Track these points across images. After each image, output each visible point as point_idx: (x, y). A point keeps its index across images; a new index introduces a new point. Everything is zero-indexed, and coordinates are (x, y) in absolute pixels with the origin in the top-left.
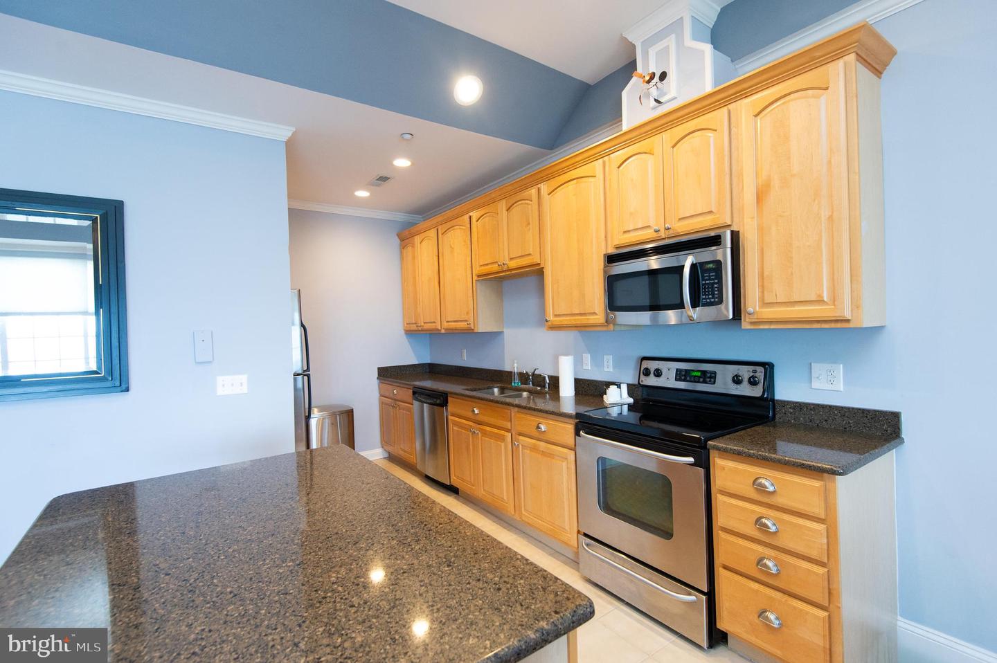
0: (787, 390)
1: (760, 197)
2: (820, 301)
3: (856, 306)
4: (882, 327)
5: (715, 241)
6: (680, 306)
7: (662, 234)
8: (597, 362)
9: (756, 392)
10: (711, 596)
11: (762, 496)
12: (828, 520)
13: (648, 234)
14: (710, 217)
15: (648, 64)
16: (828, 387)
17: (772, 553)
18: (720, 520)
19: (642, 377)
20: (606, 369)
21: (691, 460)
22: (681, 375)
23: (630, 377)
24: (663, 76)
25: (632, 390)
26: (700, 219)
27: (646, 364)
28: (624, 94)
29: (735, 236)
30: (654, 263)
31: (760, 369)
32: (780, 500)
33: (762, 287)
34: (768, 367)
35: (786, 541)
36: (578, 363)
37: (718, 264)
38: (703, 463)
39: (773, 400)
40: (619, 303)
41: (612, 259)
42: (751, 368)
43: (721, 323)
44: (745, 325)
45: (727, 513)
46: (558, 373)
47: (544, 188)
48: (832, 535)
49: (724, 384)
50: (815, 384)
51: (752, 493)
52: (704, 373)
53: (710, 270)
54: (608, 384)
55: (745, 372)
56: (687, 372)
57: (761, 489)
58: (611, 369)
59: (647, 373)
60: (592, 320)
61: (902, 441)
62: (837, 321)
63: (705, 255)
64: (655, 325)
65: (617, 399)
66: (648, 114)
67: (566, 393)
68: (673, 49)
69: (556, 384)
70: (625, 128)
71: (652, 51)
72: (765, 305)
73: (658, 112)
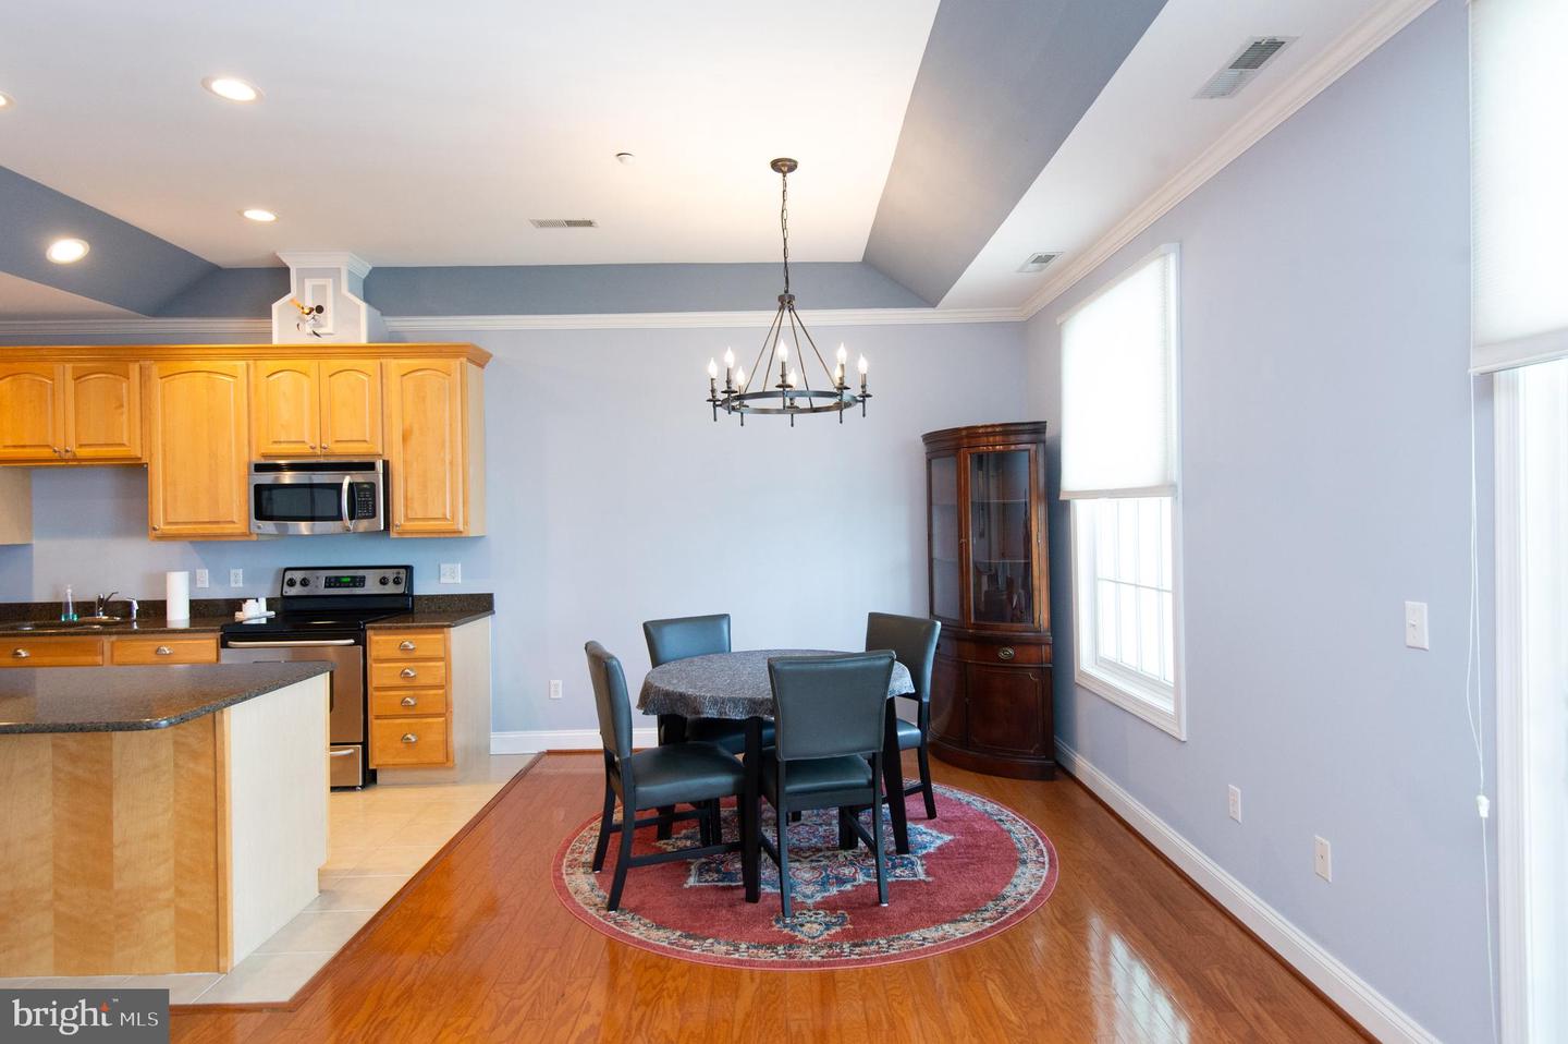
0: (423, 587)
1: (405, 438)
2: (445, 519)
3: (466, 523)
4: (483, 537)
5: (371, 466)
6: (339, 517)
7: (318, 451)
8: (219, 576)
9: (400, 589)
10: (365, 745)
11: (408, 655)
12: (445, 658)
13: (305, 449)
14: (365, 445)
15: (303, 291)
16: (451, 581)
17: (411, 693)
18: (375, 680)
19: (286, 588)
20: (233, 585)
21: (352, 641)
22: (330, 583)
23: (269, 589)
24: (320, 309)
25: (270, 604)
26: (356, 445)
27: (289, 575)
28: (275, 307)
29: (386, 464)
31: (403, 571)
32: (417, 654)
33: (406, 506)
34: (409, 569)
35: (422, 681)
36: (193, 580)
37: (373, 486)
38: (362, 641)
39: (412, 596)
40: (267, 512)
41: (260, 468)
42: (396, 571)
43: (375, 534)
44: (393, 535)
45: (380, 675)
46: (165, 594)
48: (448, 668)
49: (372, 587)
50: (443, 580)
51: (399, 654)
52: (353, 578)
53: (365, 489)
54: (245, 600)
55: (391, 574)
56: (337, 578)
57: (405, 649)
58: (241, 585)
59: (292, 583)
60: (228, 529)
61: (494, 613)
62: (455, 532)
63: (360, 477)
65: (255, 612)
66: (303, 338)
67: (178, 615)
68: (330, 292)
69: (155, 611)
70: (276, 341)
71: (309, 283)
72: (408, 519)
73: (314, 341)
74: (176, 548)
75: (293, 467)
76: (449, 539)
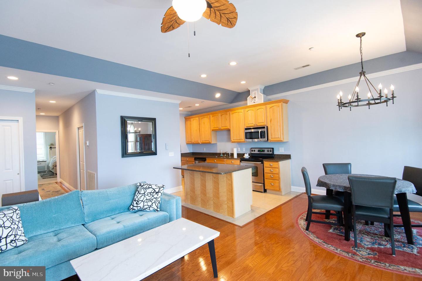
0: (276, 153)
1: (271, 121)
2: (279, 138)
3: (283, 139)
4: (288, 142)
5: (264, 128)
6: (259, 138)
7: (255, 125)
8: (241, 149)
9: (271, 153)
10: (264, 184)
11: (271, 167)
12: (278, 168)
13: (253, 125)
14: (263, 123)
15: (252, 95)
17: (272, 174)
18: (265, 171)
19: (251, 152)
20: (243, 151)
21: (261, 163)
22: (259, 151)
23: (249, 152)
24: (255, 97)
25: (249, 155)
27: (252, 149)
28: (248, 98)
29: (267, 127)
30: (253, 130)
31: (272, 149)
32: (273, 166)
33: (271, 135)
34: (273, 149)
35: (274, 172)
36: (237, 150)
37: (265, 131)
38: (263, 163)
39: (274, 154)
40: (247, 137)
41: (246, 129)
42: (270, 149)
43: (265, 141)
44: (269, 141)
46: (233, 152)
47: (231, 113)
48: (279, 170)
49: (266, 152)
50: (280, 151)
51: (270, 166)
52: (263, 150)
53: (263, 132)
54: (245, 154)
55: (269, 150)
56: (260, 150)
57: (271, 165)
58: (245, 151)
59: (252, 151)
60: (242, 141)
61: (291, 159)
63: (263, 130)
64: (253, 142)
65: (247, 156)
66: (252, 104)
67: (235, 156)
68: (257, 93)
69: (232, 155)
70: (248, 105)
71: (253, 93)
72: (271, 138)
73: (254, 104)
74: (235, 144)
75: (253, 128)
76: (280, 142)
